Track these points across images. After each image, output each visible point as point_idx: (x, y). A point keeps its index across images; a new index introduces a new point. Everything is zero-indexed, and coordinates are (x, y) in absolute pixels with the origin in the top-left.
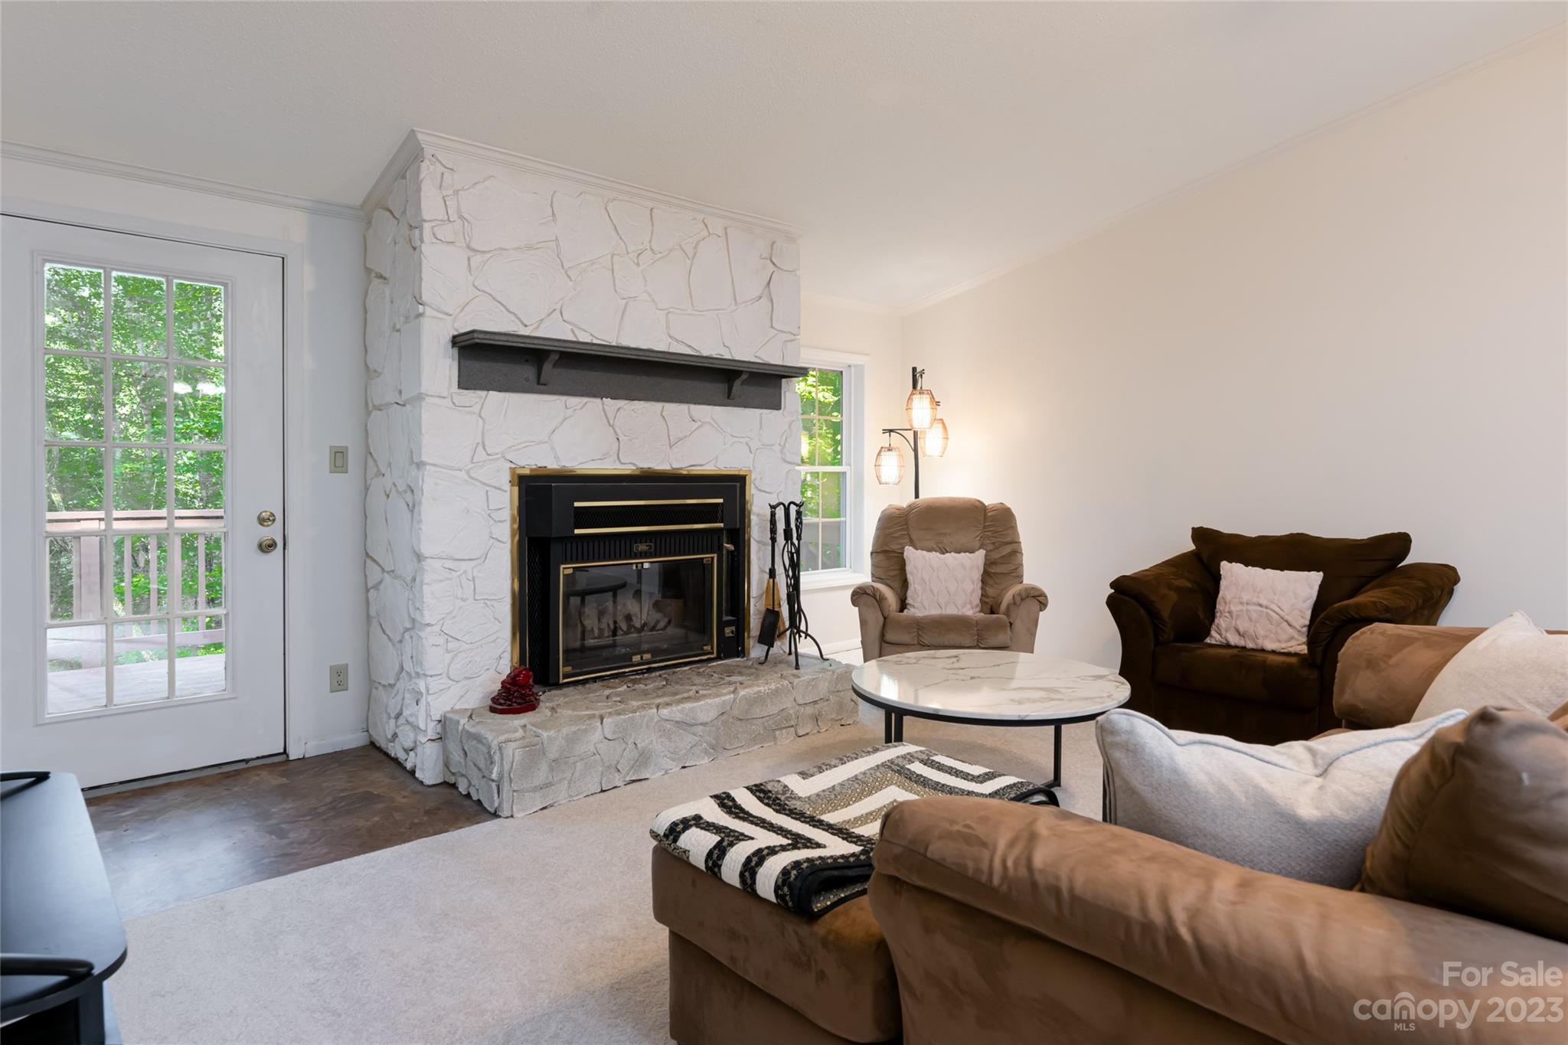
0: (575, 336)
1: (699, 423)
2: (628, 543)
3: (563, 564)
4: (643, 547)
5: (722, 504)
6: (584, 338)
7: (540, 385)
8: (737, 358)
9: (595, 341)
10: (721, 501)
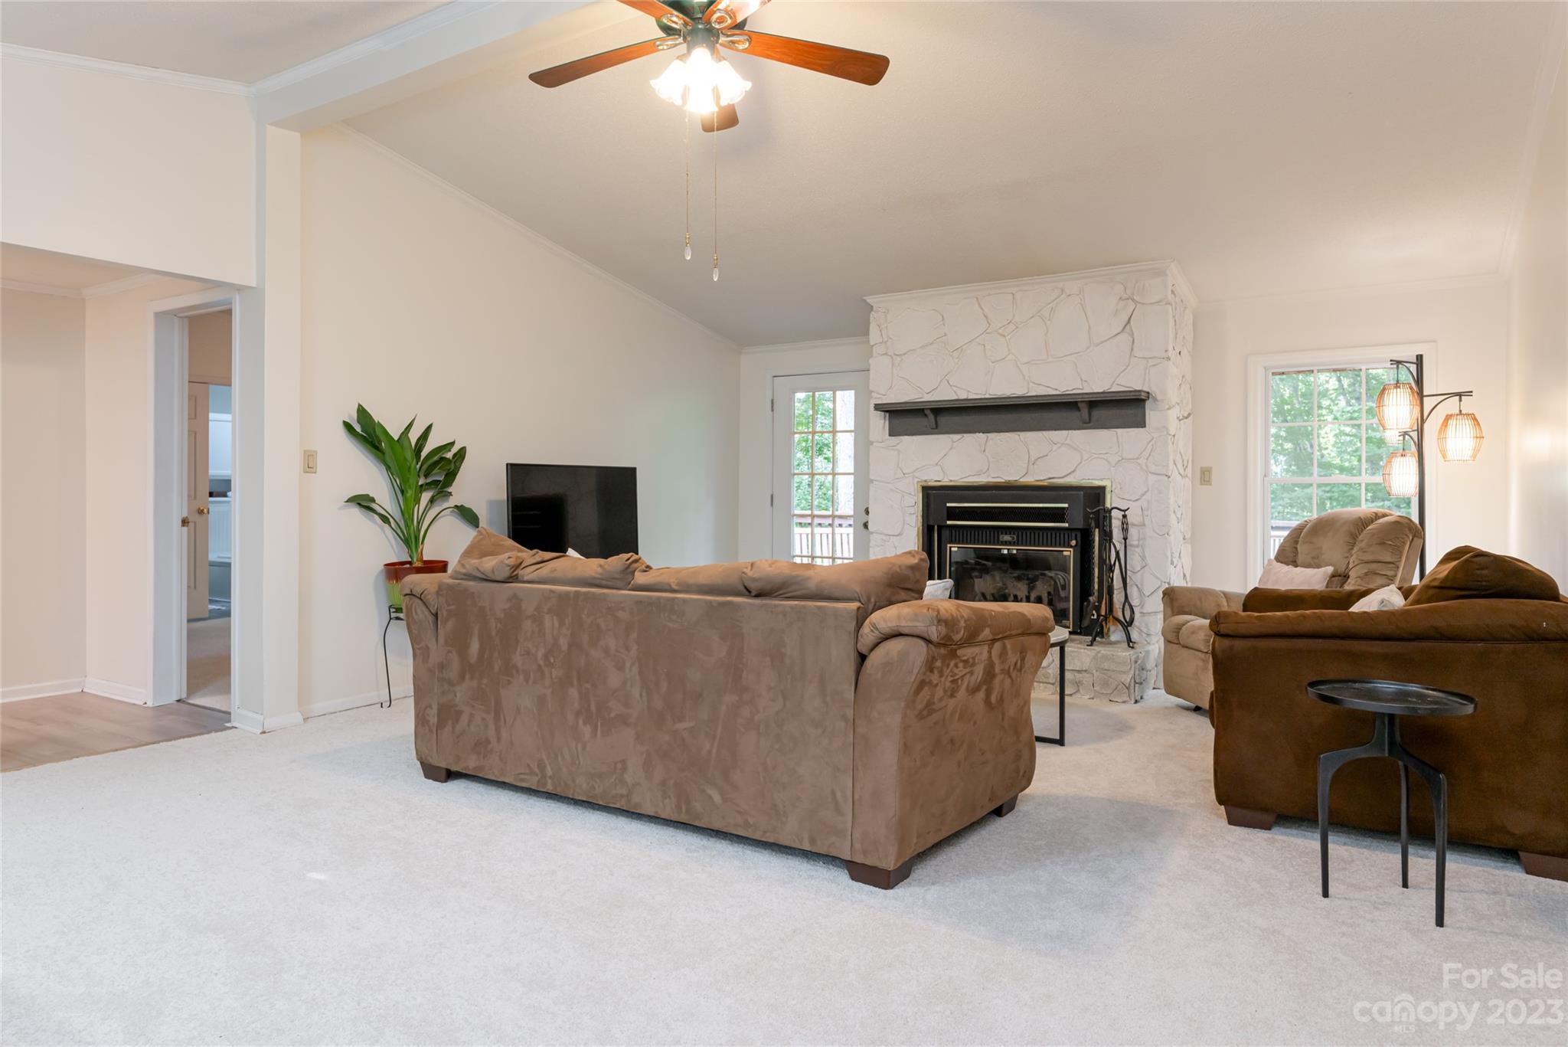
0: (957, 395)
1: (1059, 445)
2: (996, 533)
3: (950, 543)
4: (1007, 538)
5: (1068, 508)
6: (963, 396)
7: (936, 429)
8: (1096, 391)
9: (970, 397)
10: (1066, 505)
